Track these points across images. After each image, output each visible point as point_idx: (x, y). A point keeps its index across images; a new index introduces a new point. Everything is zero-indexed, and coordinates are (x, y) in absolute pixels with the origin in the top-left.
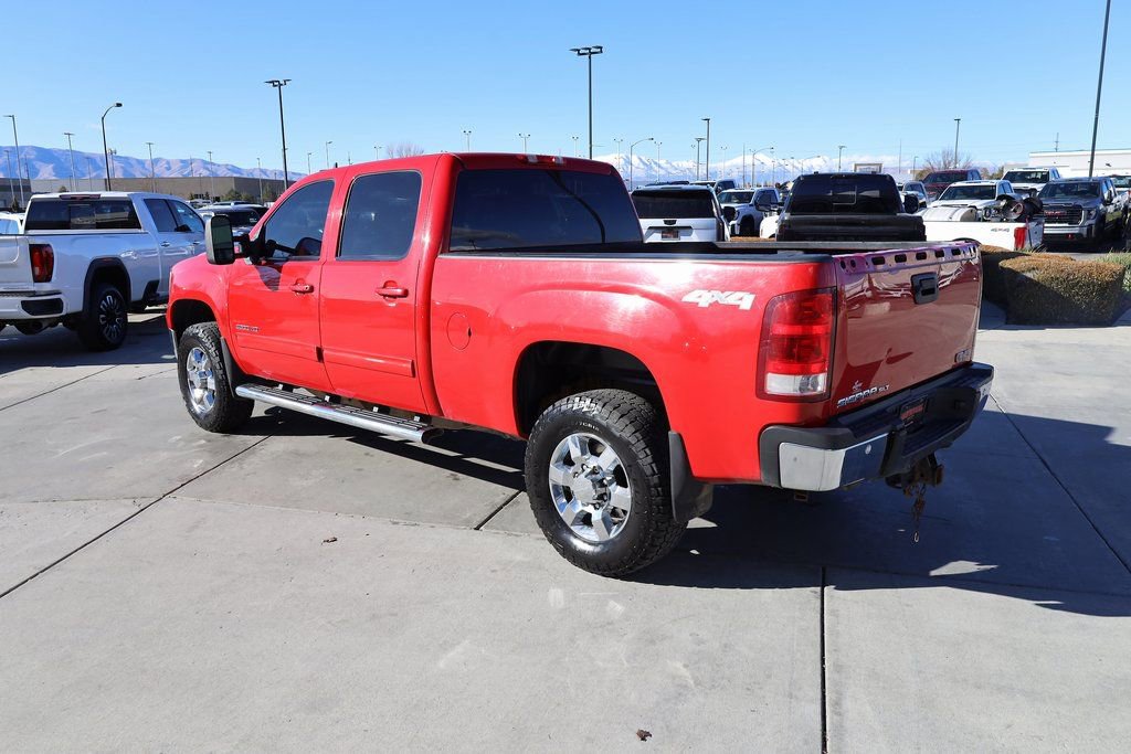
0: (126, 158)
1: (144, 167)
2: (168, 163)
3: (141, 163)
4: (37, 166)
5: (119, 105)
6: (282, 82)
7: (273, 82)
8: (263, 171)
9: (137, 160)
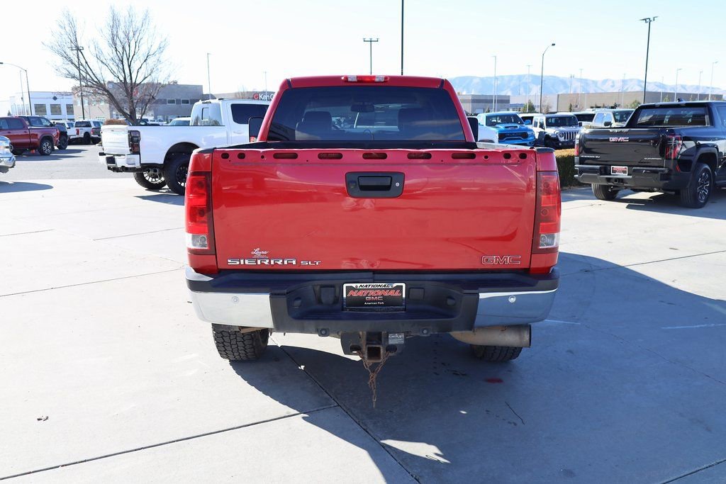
0: (586, 80)
1: (596, 86)
2: (613, 82)
3: (595, 83)
4: (531, 87)
5: (553, 45)
6: (652, 19)
7: (645, 20)
8: (683, 87)
9: (593, 81)
